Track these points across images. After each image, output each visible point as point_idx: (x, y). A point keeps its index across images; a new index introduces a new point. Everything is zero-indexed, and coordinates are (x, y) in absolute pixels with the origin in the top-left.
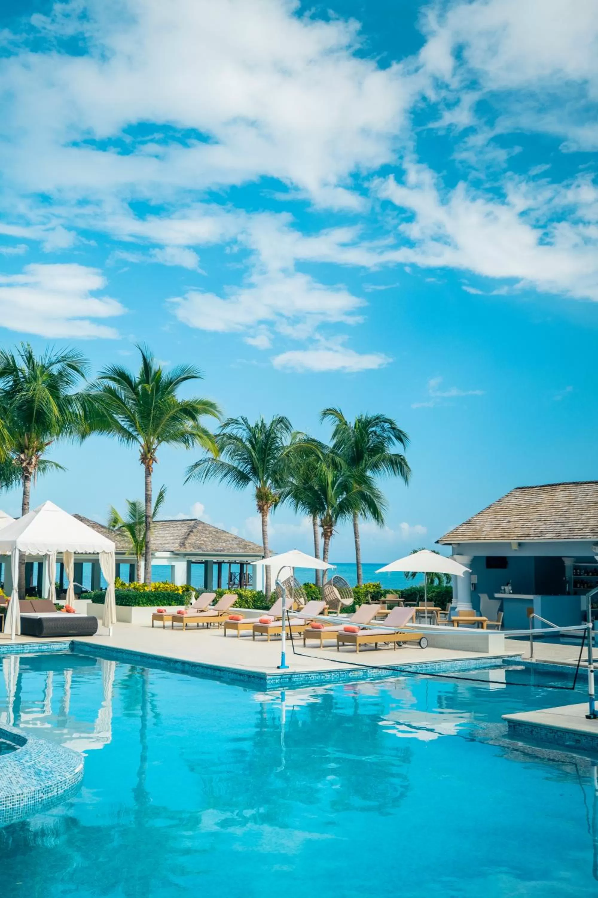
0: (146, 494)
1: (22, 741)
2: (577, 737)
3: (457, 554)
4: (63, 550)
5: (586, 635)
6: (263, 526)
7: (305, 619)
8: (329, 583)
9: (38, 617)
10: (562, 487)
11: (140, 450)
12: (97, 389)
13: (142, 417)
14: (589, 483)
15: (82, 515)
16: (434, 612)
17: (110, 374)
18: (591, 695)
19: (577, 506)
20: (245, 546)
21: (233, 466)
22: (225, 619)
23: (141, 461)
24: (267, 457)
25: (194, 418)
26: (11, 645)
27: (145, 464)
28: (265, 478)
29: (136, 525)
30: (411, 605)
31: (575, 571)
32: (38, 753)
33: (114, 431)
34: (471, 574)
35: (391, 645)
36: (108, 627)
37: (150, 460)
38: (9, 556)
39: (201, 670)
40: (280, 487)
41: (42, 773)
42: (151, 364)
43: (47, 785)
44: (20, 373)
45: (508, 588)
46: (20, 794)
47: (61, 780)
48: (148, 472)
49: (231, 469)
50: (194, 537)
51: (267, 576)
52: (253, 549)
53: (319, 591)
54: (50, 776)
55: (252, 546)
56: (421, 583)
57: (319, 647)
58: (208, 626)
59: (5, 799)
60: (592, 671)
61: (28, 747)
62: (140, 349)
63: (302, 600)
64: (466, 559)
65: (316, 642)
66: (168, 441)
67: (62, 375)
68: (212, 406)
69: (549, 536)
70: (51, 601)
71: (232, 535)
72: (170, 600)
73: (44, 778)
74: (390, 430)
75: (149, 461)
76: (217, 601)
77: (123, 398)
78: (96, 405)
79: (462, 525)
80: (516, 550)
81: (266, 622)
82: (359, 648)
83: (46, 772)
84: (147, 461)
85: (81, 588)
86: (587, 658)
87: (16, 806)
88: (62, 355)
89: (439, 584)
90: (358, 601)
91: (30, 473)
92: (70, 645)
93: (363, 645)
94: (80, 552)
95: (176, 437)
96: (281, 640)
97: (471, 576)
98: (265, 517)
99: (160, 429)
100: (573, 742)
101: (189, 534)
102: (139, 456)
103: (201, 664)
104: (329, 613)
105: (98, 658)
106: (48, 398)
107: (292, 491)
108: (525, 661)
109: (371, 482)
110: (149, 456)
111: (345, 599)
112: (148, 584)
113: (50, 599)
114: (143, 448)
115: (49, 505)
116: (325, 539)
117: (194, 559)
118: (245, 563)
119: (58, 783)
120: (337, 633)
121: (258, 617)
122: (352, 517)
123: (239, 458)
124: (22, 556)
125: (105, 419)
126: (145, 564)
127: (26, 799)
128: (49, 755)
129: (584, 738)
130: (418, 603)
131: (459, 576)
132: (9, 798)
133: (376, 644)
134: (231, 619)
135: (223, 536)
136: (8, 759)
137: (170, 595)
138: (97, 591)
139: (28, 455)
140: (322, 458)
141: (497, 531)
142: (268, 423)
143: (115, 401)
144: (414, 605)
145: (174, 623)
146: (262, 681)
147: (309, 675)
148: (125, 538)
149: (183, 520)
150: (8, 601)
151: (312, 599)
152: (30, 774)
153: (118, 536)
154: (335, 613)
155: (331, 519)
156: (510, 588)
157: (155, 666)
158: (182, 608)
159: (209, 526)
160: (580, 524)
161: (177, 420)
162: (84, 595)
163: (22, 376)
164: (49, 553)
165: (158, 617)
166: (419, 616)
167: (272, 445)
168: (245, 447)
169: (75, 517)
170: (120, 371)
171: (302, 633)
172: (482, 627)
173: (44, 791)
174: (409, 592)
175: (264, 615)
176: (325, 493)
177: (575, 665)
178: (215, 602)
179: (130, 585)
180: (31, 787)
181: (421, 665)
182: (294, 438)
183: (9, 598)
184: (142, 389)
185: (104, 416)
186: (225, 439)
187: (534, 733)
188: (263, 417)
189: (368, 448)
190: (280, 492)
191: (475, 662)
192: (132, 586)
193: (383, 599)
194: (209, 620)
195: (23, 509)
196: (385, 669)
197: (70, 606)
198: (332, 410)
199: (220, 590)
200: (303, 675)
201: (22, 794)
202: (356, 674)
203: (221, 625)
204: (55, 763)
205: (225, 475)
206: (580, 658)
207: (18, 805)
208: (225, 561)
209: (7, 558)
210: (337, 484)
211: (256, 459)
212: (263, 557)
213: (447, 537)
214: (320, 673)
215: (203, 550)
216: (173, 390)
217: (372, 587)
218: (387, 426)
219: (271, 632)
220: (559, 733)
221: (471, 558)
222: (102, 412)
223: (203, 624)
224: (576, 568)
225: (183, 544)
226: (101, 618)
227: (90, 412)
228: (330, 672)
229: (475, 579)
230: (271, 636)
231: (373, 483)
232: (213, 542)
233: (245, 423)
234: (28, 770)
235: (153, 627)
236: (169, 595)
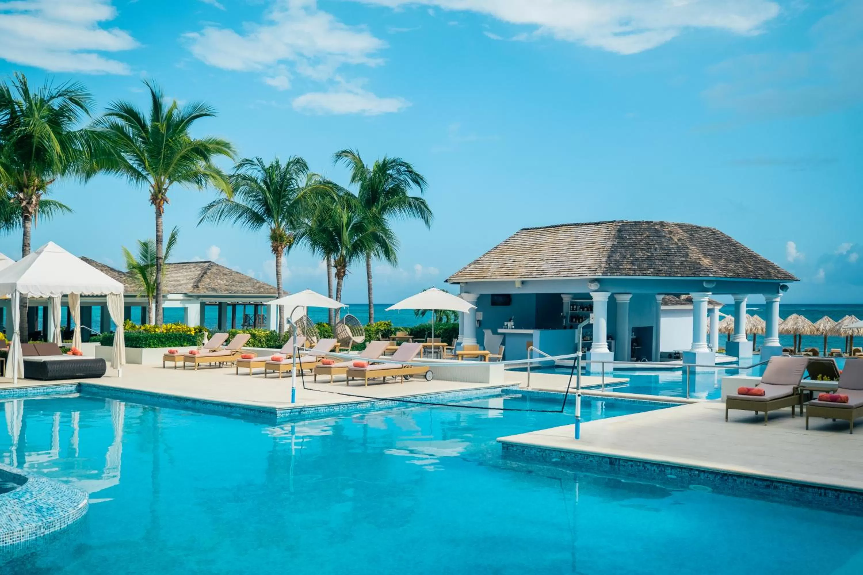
0: (157, 236)
1: (21, 480)
2: (562, 454)
3: (465, 293)
4: (68, 293)
5: (576, 365)
6: (277, 266)
7: (316, 356)
8: (341, 322)
9: (43, 361)
10: (564, 229)
11: (150, 191)
12: (103, 126)
13: (151, 156)
14: (589, 224)
15: (90, 258)
16: (441, 347)
17: (117, 110)
18: (577, 417)
19: (577, 246)
20: (259, 287)
21: (248, 208)
22: (238, 357)
23: (151, 201)
24: (283, 198)
25: (206, 158)
26: (13, 389)
27: (155, 204)
28: (280, 220)
29: (148, 268)
30: (419, 342)
31: (571, 307)
32: (40, 490)
33: (122, 170)
34: (477, 310)
35: (399, 379)
36: (116, 368)
37: (161, 200)
38: (9, 300)
39: (212, 407)
40: (294, 228)
41: (44, 510)
42: (161, 100)
43: (49, 520)
44: (16, 106)
45: (511, 324)
46: (20, 531)
47: (64, 516)
48: (159, 214)
49: (246, 210)
50: (208, 280)
51: (280, 316)
52: (267, 289)
53: (332, 330)
54: (53, 511)
55: (267, 287)
56: (431, 320)
57: (329, 382)
58: (220, 365)
59: (4, 536)
60: (579, 395)
61: (29, 486)
62: (148, 85)
63: (315, 339)
64: (473, 297)
65: (327, 377)
66: (179, 181)
67: (64, 111)
68: (226, 145)
69: (549, 274)
70: (56, 345)
71: (246, 276)
72: (182, 340)
73: (46, 514)
74: (406, 173)
75: (160, 202)
76: (230, 341)
77: (131, 136)
78: (103, 142)
79: (470, 265)
80: (519, 288)
81: (278, 360)
82: (367, 382)
83: (48, 509)
84: (158, 201)
85: (90, 332)
86: (576, 386)
87: (17, 542)
88: (63, 89)
89: (447, 321)
90: (369, 339)
91: (30, 213)
92: (77, 386)
93: (371, 379)
94: (87, 293)
95: (188, 177)
96: (291, 376)
97: (477, 313)
98: (279, 258)
99: (171, 169)
100: (559, 459)
101: (202, 276)
102: (149, 196)
103: (211, 401)
104: (341, 350)
105: (107, 399)
106: (49, 135)
107: (307, 233)
108: (522, 389)
109: (385, 224)
110: (160, 196)
111: (357, 337)
112: (159, 326)
113: (55, 342)
114: (153, 187)
115: (51, 246)
116: (339, 279)
117: (207, 301)
118: (260, 305)
119: (60, 519)
120: (347, 369)
121: (270, 355)
122: (365, 258)
123: (253, 199)
124: (23, 299)
125: (112, 158)
126: (156, 306)
127: (27, 535)
128: (50, 492)
129: (568, 455)
130: (426, 340)
131: (466, 313)
132: (9, 535)
133: (384, 378)
134: (244, 357)
135: (238, 278)
136: (7, 498)
137: (182, 337)
138: (106, 333)
139: (27, 194)
140: (337, 200)
141: (503, 270)
142: (283, 165)
143: (123, 139)
144: (423, 342)
145: (186, 363)
146: (272, 415)
147: (319, 408)
148: (136, 281)
149: (197, 262)
150: (9, 345)
151: (325, 337)
152: (30, 511)
153: (129, 279)
154: (347, 350)
155: (344, 259)
156: (512, 323)
157: (165, 406)
158: (194, 348)
159: (224, 268)
160: (578, 263)
161: (189, 159)
162: (92, 338)
163: (19, 109)
164: (53, 296)
165: (167, 357)
166: (426, 352)
167: (287, 186)
168: (260, 188)
169: (82, 259)
170: (127, 107)
171: (313, 370)
172: (485, 360)
173: (46, 526)
174: (418, 330)
175: (277, 353)
176: (340, 234)
177: (564, 392)
178: (227, 341)
179: (140, 327)
180: (32, 523)
181: (425, 397)
182: (310, 179)
183: (10, 342)
184: (152, 127)
185: (110, 154)
186: (240, 179)
187: (525, 452)
188: (279, 158)
189: (384, 190)
190: (295, 233)
191: (476, 392)
192: (143, 328)
193: (393, 336)
194: (221, 359)
195: (24, 251)
196: (392, 400)
197: (77, 348)
198: (348, 152)
199: (234, 330)
200: (313, 409)
201: (23, 530)
202: (364, 406)
203: (233, 364)
204: (58, 499)
205: (239, 217)
206: (569, 385)
207: (19, 541)
208: (240, 302)
209: (8, 302)
210: (350, 227)
211: (271, 201)
212: (277, 298)
213: (456, 276)
214: (329, 406)
215: (217, 292)
216: (184, 128)
217: (383, 325)
218: (403, 169)
219: (283, 369)
220: (547, 452)
221: (478, 296)
222: (109, 150)
223: (216, 363)
224: (572, 304)
225: (196, 286)
226: (110, 361)
227: (95, 149)
228: (338, 405)
229: (480, 316)
230: (282, 373)
231: (387, 225)
232: (227, 284)
233: (260, 163)
234: (29, 508)
235: (164, 367)
236: (181, 335)
